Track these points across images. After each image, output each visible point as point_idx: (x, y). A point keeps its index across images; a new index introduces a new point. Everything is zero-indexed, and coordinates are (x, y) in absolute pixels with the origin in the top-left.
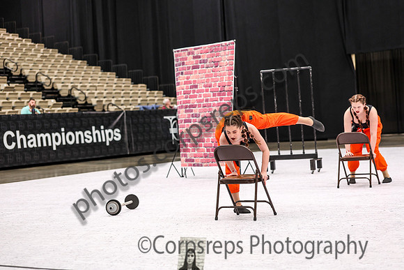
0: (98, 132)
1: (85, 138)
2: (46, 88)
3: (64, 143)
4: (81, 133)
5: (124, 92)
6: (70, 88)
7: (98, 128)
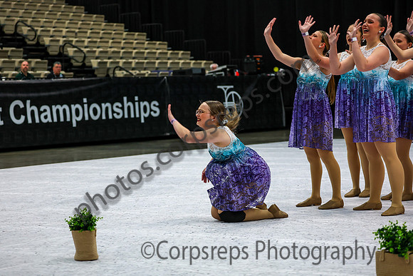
0: (130, 104)
2: (29, 42)
3: (87, 118)
4: (108, 105)
5: (136, 51)
6: (61, 43)
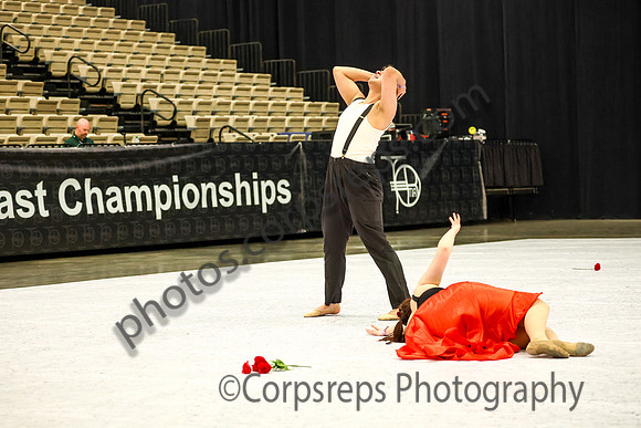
0: (246, 184)
1: (219, 197)
3: (178, 207)
4: (212, 185)
7: (247, 177)
